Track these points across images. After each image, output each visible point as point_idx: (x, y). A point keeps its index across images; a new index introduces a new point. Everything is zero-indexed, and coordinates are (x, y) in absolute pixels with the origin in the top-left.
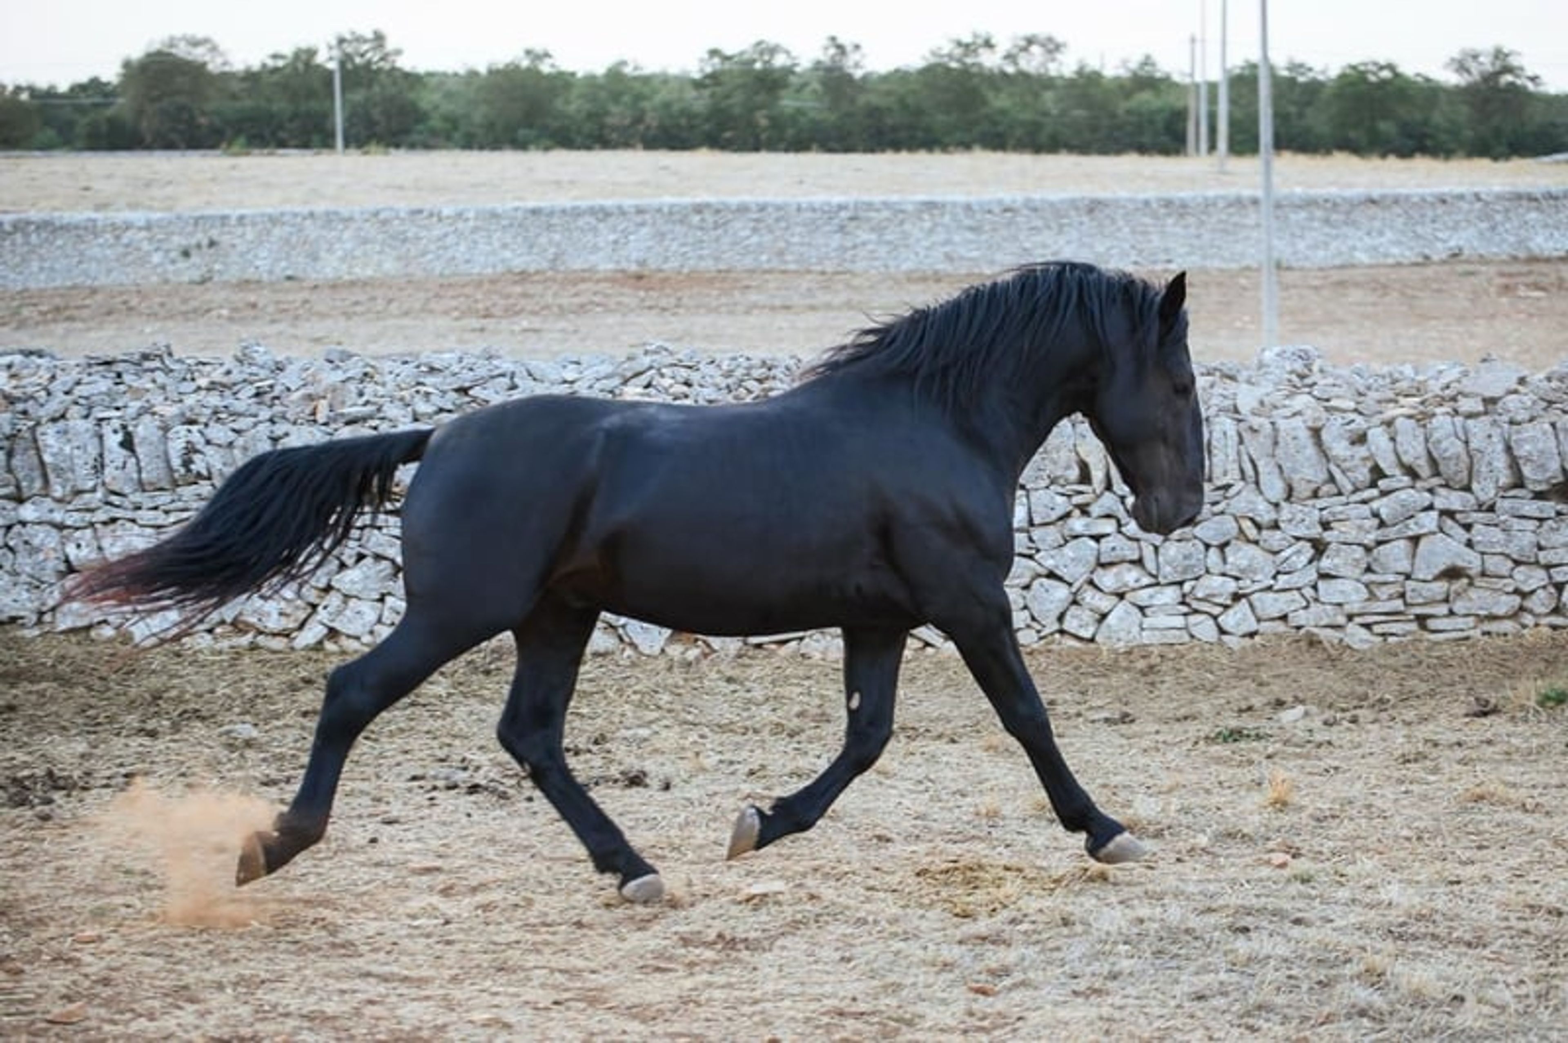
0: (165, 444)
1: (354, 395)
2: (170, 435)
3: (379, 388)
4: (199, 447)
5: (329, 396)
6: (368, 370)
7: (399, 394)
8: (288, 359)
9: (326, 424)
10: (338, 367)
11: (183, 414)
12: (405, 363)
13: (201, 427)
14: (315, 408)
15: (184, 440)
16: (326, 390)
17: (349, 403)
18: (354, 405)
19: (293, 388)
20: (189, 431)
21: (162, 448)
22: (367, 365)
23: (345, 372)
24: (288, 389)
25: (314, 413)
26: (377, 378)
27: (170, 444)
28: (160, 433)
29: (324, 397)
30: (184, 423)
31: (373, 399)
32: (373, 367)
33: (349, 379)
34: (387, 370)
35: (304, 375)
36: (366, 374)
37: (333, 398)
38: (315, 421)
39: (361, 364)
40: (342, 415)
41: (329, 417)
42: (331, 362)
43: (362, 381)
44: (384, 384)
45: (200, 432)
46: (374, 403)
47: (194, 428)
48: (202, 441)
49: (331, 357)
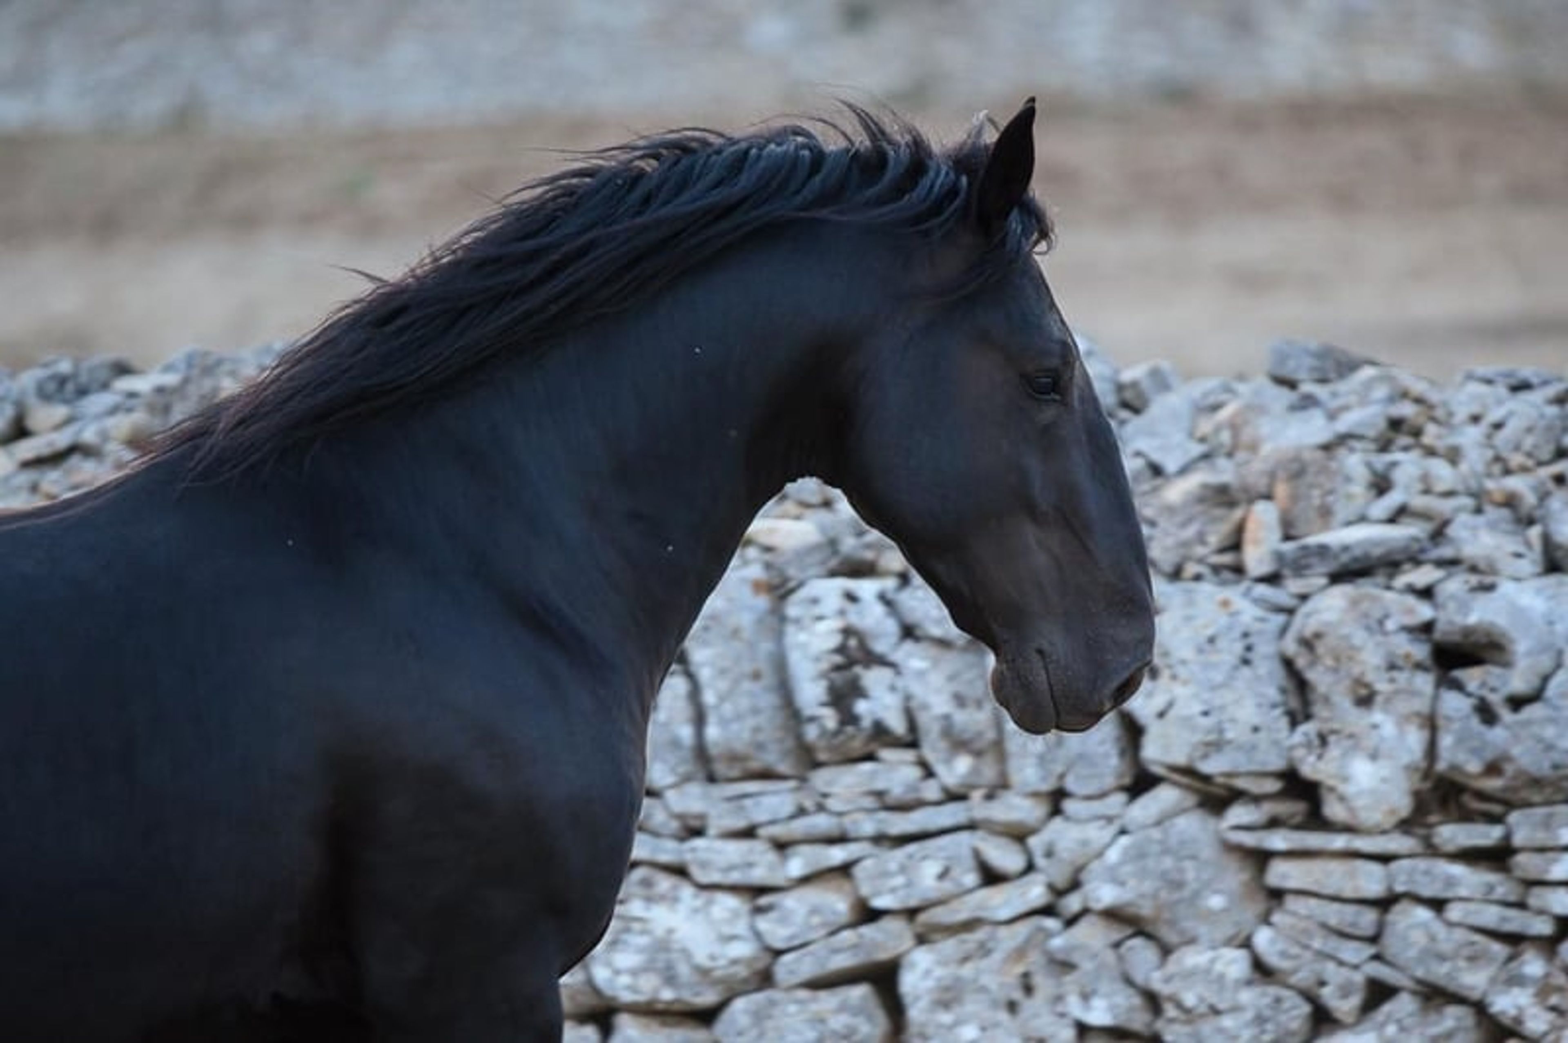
0: (779, 636)
1: (1359, 489)
2: (792, 609)
3: (1441, 469)
4: (880, 647)
5: (1282, 490)
6: (1407, 410)
7: (1496, 486)
8: (1155, 374)
9: (1273, 579)
10: (1308, 402)
11: (833, 544)
12: (1521, 387)
13: (890, 583)
14: (1240, 530)
15: (835, 624)
16: (1272, 476)
17: (1342, 511)
18: (1363, 519)
19: (1171, 465)
20: (851, 598)
21: (766, 646)
22: (1405, 395)
23: (1332, 416)
24: (1156, 470)
25: (1235, 545)
26: (1431, 434)
27: (795, 637)
28: (763, 602)
29: (1268, 497)
30: (833, 574)
31: (1419, 502)
32: (1419, 401)
33: (1344, 439)
34: (1462, 413)
35: (1206, 426)
36: (1396, 424)
37: (1294, 498)
38: (1238, 570)
39: (1381, 392)
40: (1323, 551)
41: (1279, 557)
42: (1291, 384)
43: (1384, 447)
44: (1453, 456)
45: (884, 599)
46: (1424, 516)
47: (867, 588)
48: (891, 627)
49: (1288, 370)
